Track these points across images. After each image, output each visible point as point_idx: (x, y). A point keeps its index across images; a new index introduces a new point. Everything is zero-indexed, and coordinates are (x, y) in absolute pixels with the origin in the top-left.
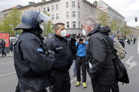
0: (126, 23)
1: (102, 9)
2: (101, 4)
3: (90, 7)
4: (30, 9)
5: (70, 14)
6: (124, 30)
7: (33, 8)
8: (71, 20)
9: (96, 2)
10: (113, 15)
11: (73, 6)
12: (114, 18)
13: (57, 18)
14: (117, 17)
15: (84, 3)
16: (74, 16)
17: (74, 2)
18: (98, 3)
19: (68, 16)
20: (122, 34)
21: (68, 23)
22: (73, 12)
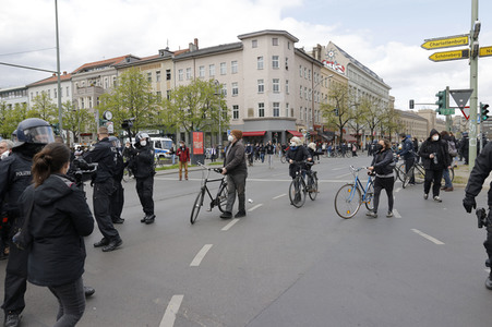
0: (392, 100)
1: (334, 67)
2: (331, 54)
3: (309, 66)
4: (164, 67)
5: (268, 85)
6: (386, 121)
7: (169, 65)
8: (268, 99)
9: (319, 48)
10: (362, 81)
11: (275, 65)
12: (364, 90)
13: (235, 92)
14: (370, 86)
15: (298, 58)
16: (276, 89)
17: (277, 58)
18: (324, 52)
19: (261, 88)
20: (383, 132)
21: (261, 105)
22: (274, 81)
